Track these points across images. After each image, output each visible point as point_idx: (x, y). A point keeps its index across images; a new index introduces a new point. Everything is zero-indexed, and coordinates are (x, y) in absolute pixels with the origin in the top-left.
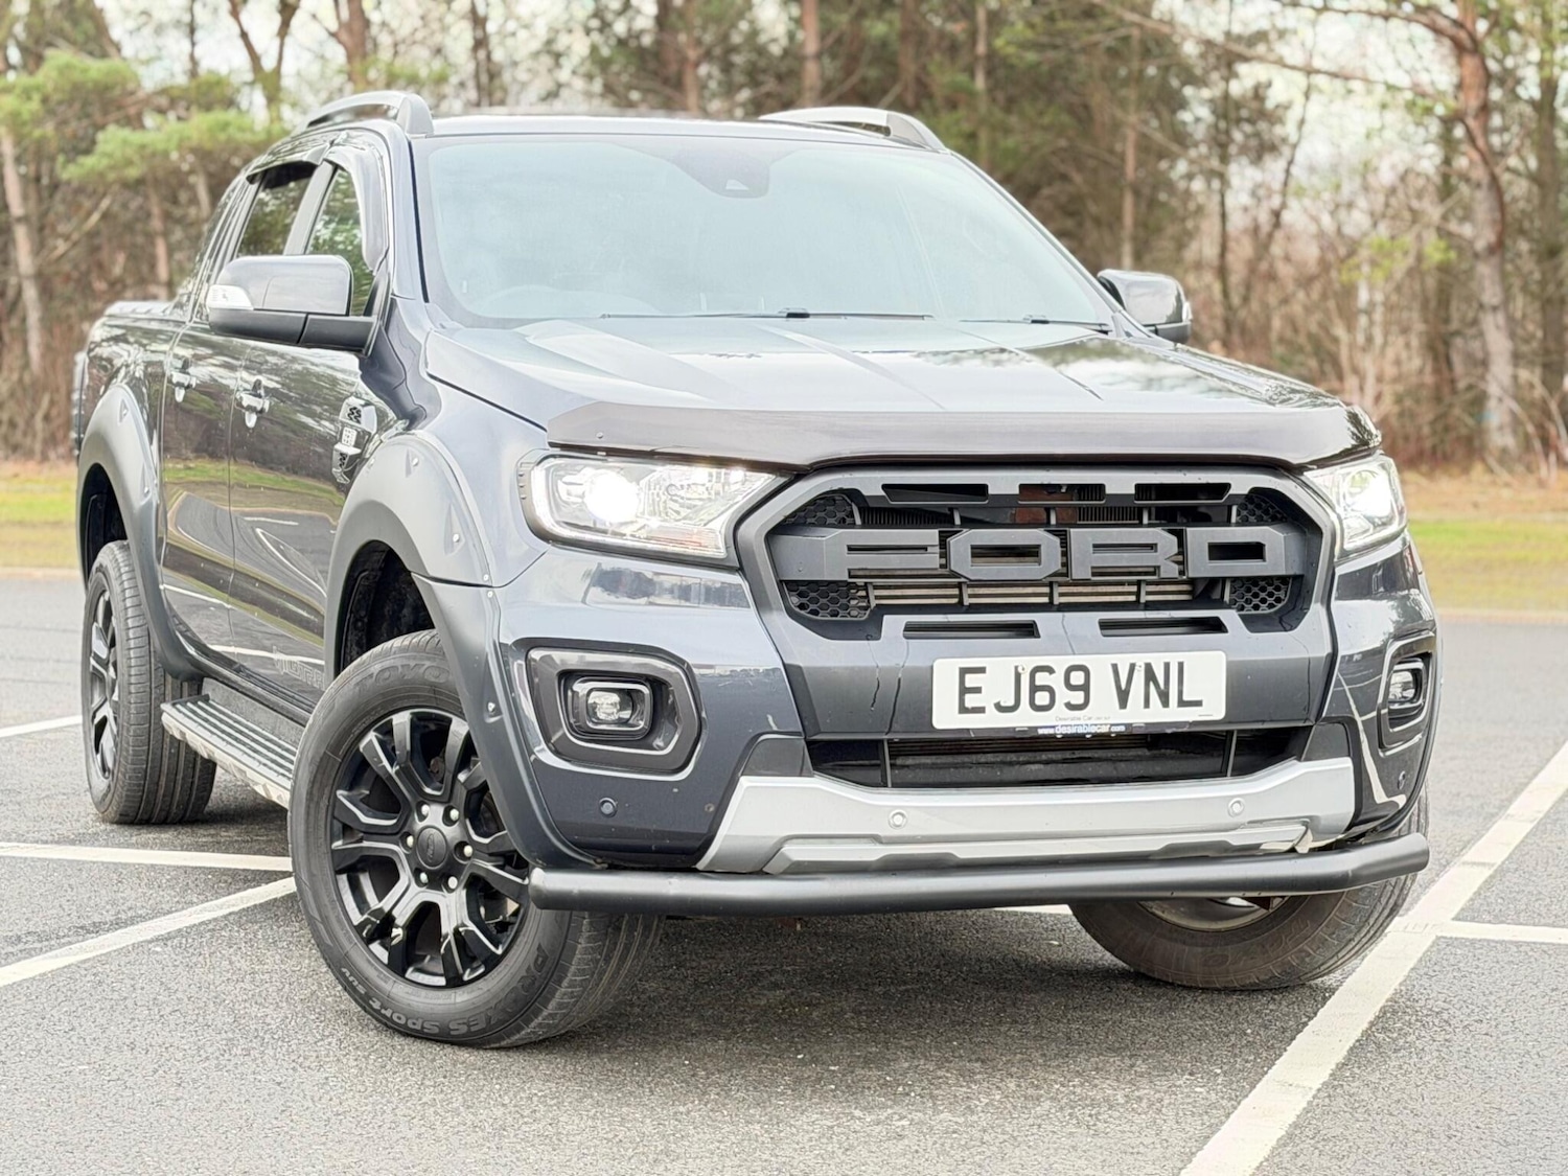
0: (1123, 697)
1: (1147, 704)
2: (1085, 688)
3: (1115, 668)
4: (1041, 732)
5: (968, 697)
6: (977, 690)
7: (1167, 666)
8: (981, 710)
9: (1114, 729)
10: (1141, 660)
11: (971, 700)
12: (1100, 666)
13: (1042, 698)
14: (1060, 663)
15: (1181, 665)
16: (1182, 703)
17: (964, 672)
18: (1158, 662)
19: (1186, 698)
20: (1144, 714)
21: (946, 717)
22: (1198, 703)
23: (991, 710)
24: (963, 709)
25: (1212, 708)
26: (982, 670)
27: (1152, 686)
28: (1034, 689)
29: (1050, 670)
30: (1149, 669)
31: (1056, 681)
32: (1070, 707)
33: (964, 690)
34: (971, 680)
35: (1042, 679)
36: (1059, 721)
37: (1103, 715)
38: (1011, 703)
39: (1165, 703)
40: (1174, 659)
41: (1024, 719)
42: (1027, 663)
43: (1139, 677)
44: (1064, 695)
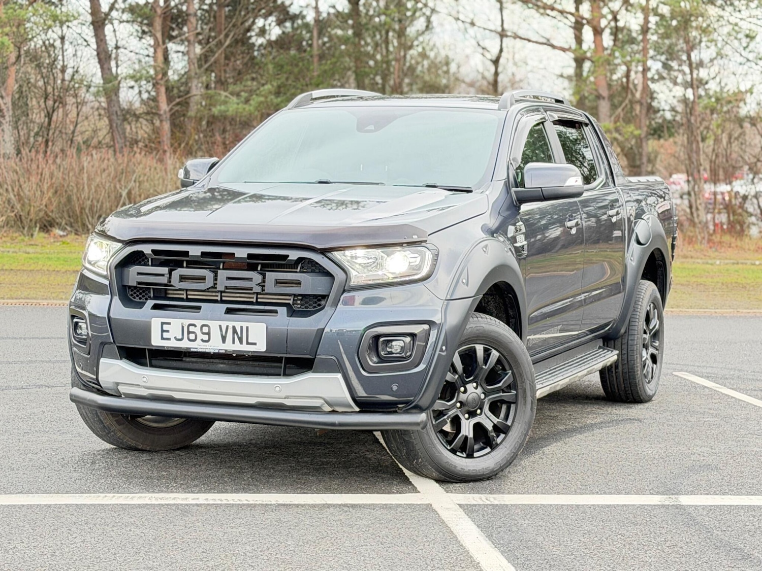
0: (224, 339)
1: (234, 342)
2: (208, 334)
3: (220, 326)
4: (192, 350)
5: (164, 334)
6: (168, 331)
7: (242, 328)
8: (169, 339)
9: (221, 351)
10: (231, 324)
11: (165, 335)
12: (214, 325)
13: (192, 336)
14: (199, 323)
15: (247, 328)
16: (248, 343)
17: (163, 324)
18: (238, 325)
19: (250, 341)
20: (232, 346)
21: (156, 341)
22: (255, 344)
23: (173, 339)
24: (163, 338)
25: (261, 347)
26: (169, 324)
27: (235, 335)
28: (189, 332)
29: (195, 326)
30: (234, 328)
31: (197, 330)
32: (203, 341)
33: (163, 331)
34: (165, 327)
35: (192, 329)
36: (198, 346)
37: (215, 345)
38: (180, 337)
39: (241, 342)
40: (245, 325)
41: (185, 344)
42: (187, 322)
43: (230, 331)
44: (200, 336)
